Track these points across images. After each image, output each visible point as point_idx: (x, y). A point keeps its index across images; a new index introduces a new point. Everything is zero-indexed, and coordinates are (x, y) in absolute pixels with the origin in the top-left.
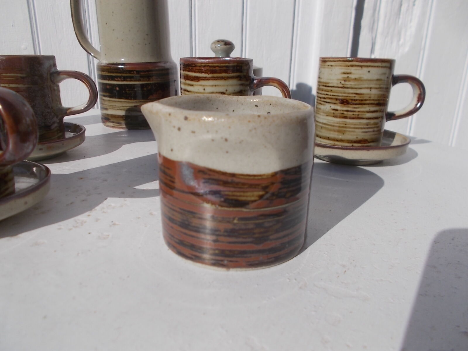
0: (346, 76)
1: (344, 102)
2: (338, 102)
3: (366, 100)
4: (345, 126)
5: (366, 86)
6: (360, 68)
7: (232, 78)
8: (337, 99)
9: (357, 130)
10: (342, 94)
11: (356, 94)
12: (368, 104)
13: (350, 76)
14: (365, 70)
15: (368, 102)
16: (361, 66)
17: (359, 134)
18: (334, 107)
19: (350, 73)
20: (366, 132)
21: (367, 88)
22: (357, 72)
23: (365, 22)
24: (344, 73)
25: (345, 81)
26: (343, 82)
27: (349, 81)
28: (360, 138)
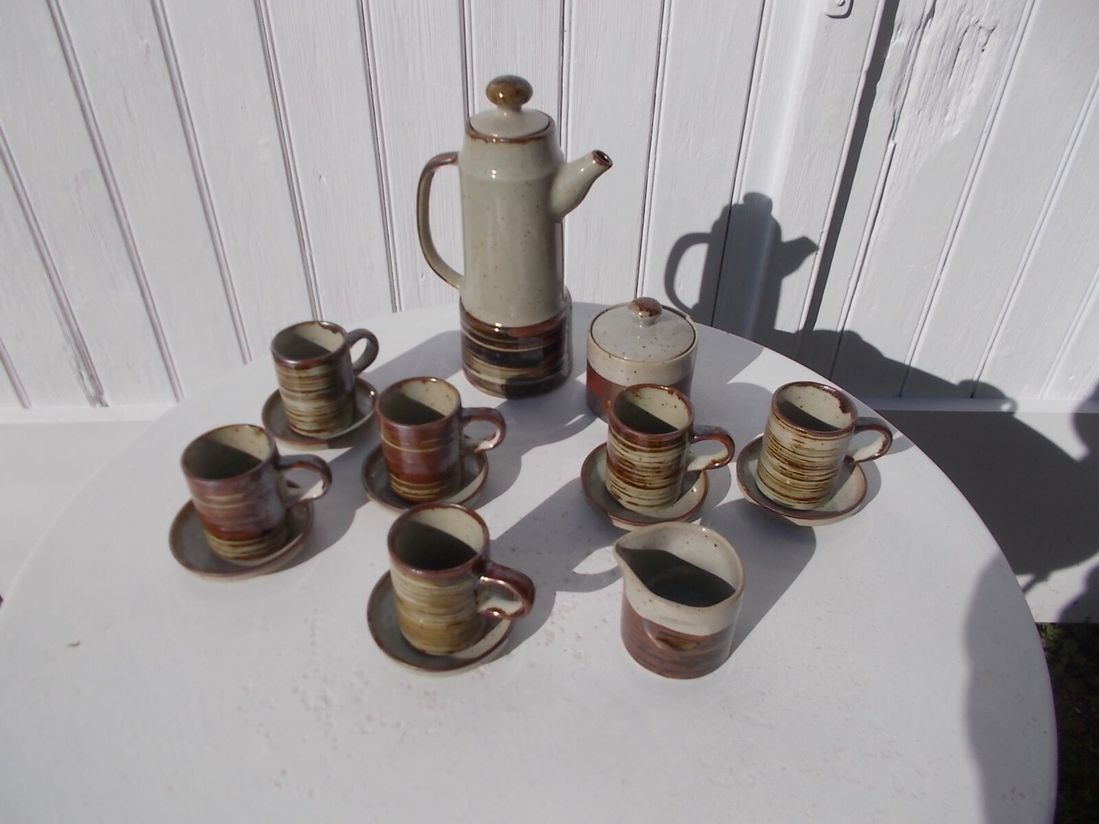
0: (798, 443)
1: (791, 464)
2: (786, 462)
3: (817, 467)
4: (792, 485)
5: (819, 456)
6: (813, 441)
7: (673, 448)
8: (786, 460)
9: (805, 490)
10: (792, 457)
11: (807, 461)
12: (818, 470)
13: (801, 444)
14: (819, 443)
15: (819, 468)
16: (815, 439)
17: (808, 494)
18: (781, 464)
19: (803, 443)
20: (814, 492)
21: (820, 457)
22: (810, 443)
23: (883, 87)
24: (796, 440)
25: (796, 447)
26: (794, 448)
27: (800, 449)
28: (807, 496)
